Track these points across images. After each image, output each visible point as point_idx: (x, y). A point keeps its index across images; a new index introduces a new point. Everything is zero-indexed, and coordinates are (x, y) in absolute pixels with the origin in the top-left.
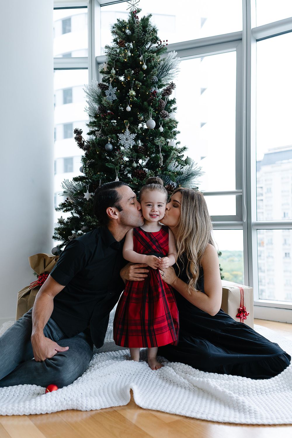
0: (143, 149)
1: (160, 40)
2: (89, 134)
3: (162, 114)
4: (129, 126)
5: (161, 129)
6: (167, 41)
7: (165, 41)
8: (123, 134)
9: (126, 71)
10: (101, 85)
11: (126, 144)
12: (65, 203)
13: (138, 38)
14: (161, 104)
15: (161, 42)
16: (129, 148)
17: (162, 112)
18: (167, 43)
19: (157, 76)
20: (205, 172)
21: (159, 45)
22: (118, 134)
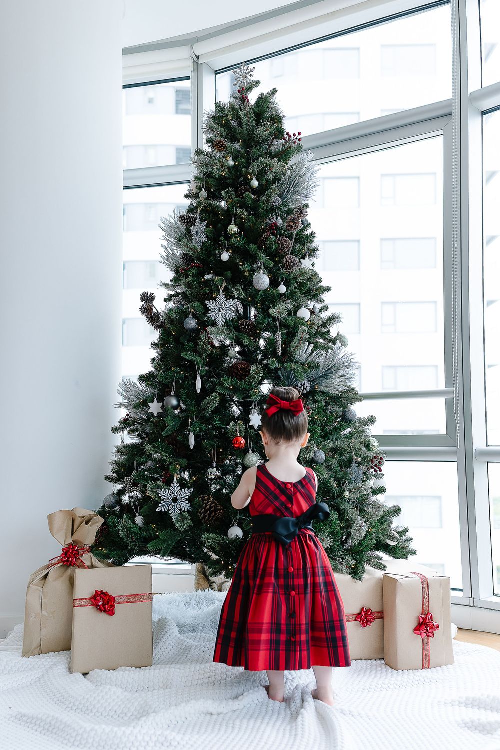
0: (248, 326)
1: (288, 134)
2: (166, 300)
3: (287, 261)
4: (225, 287)
5: (283, 289)
6: (300, 134)
7: (297, 135)
8: (214, 301)
9: (223, 192)
10: (185, 218)
11: (219, 318)
12: (128, 419)
13: (249, 135)
14: (283, 245)
15: (290, 137)
16: (223, 324)
17: (286, 259)
18: (299, 137)
19: (281, 196)
20: (360, 362)
21: (286, 142)
22: (206, 302)
